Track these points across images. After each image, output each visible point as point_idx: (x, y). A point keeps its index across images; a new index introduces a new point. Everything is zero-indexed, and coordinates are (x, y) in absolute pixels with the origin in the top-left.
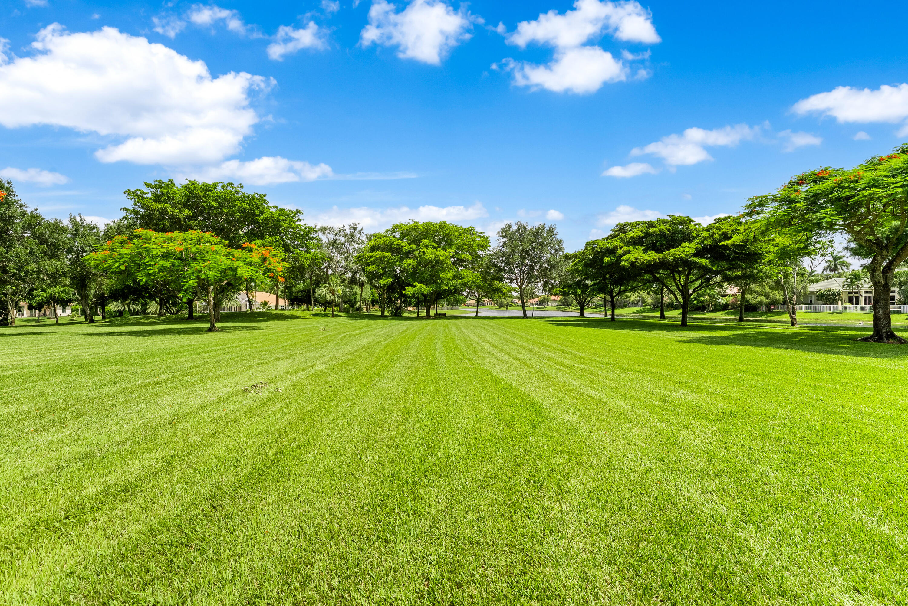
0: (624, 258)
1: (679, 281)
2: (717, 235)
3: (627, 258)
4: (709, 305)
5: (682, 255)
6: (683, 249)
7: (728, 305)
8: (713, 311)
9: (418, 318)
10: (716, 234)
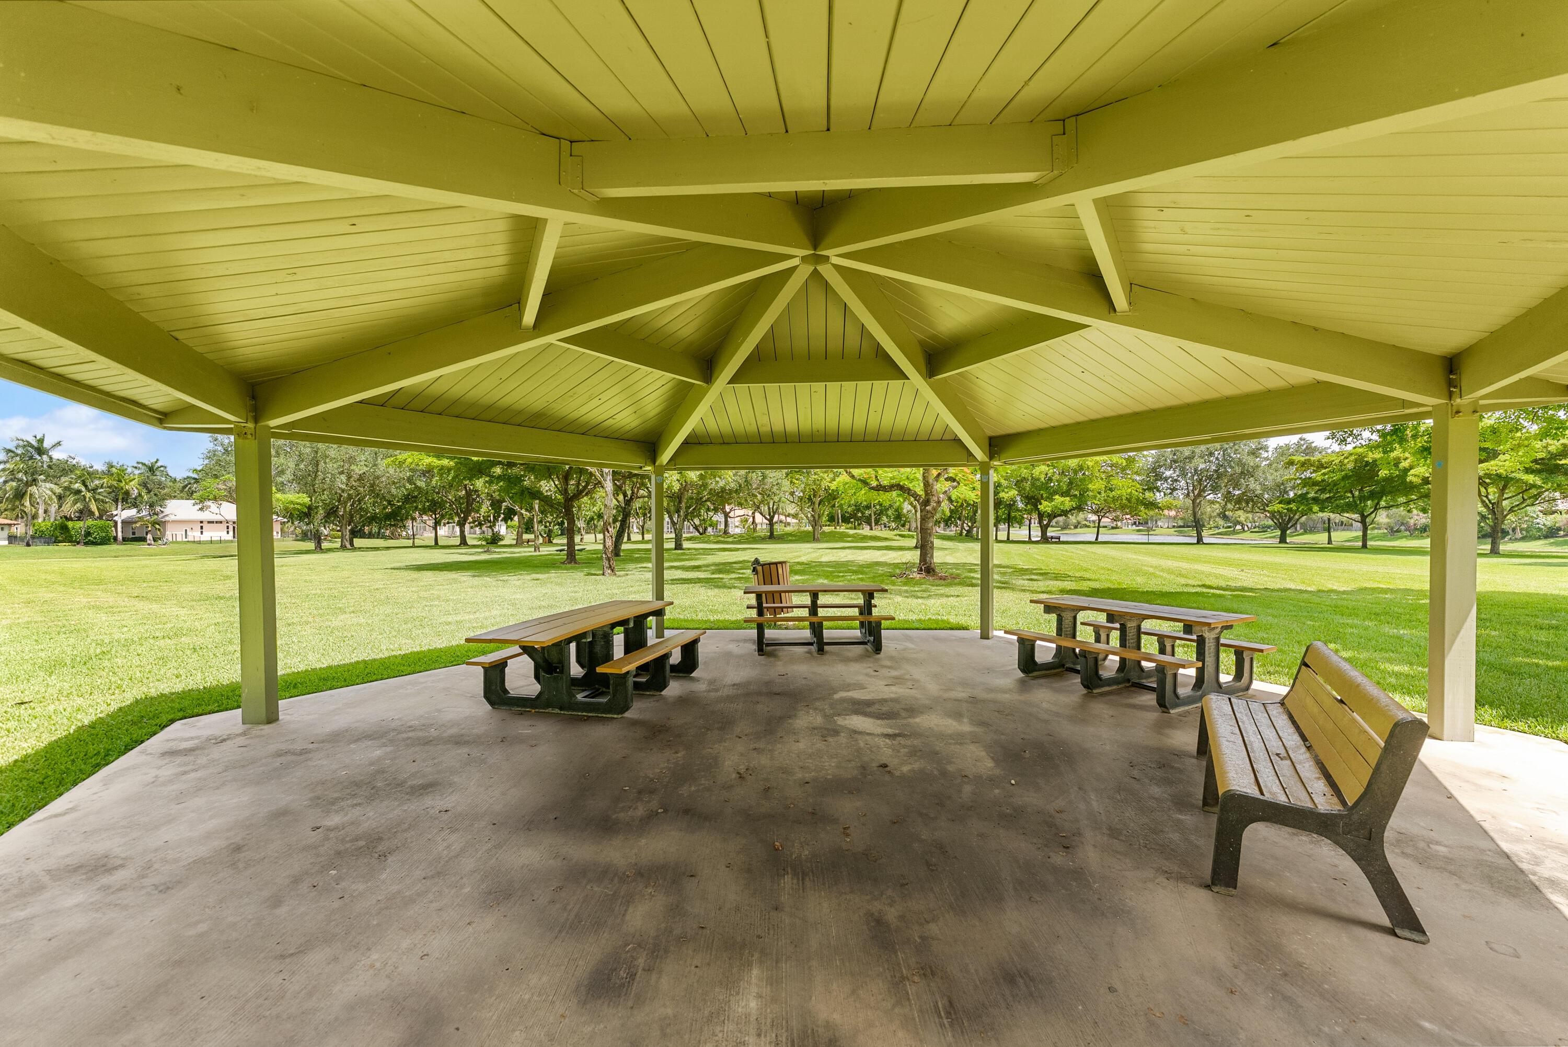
0: (1412, 472)
1: (1486, 497)
2: (1553, 447)
3: (1417, 473)
4: (1514, 530)
5: (1501, 471)
6: (1501, 463)
7: (1559, 529)
8: (1523, 539)
9: (1030, 541)
10: (1551, 445)
